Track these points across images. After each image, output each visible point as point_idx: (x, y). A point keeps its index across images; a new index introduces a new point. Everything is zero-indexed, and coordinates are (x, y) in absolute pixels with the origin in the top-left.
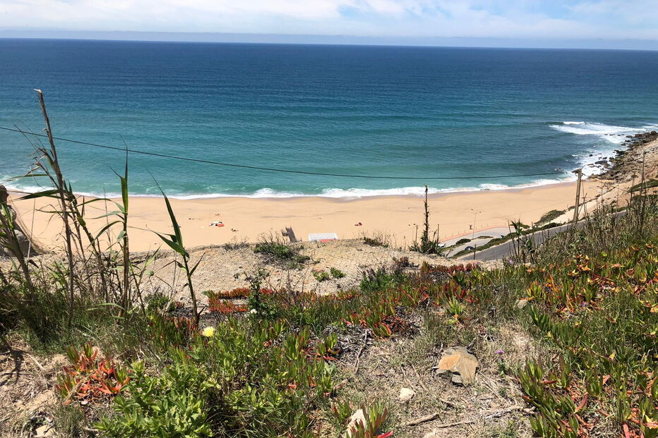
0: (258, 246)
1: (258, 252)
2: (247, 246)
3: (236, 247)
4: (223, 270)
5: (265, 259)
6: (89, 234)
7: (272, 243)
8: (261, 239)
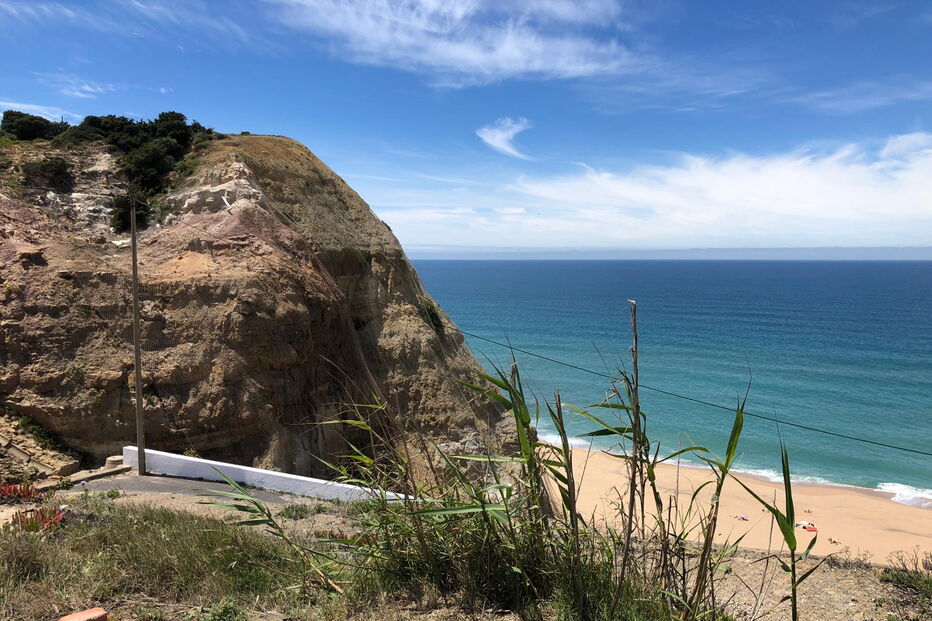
0: (887, 570)
1: (887, 581)
2: (868, 567)
3: (847, 565)
4: (823, 597)
5: (902, 597)
6: (656, 495)
7: (916, 573)
8: (895, 560)
